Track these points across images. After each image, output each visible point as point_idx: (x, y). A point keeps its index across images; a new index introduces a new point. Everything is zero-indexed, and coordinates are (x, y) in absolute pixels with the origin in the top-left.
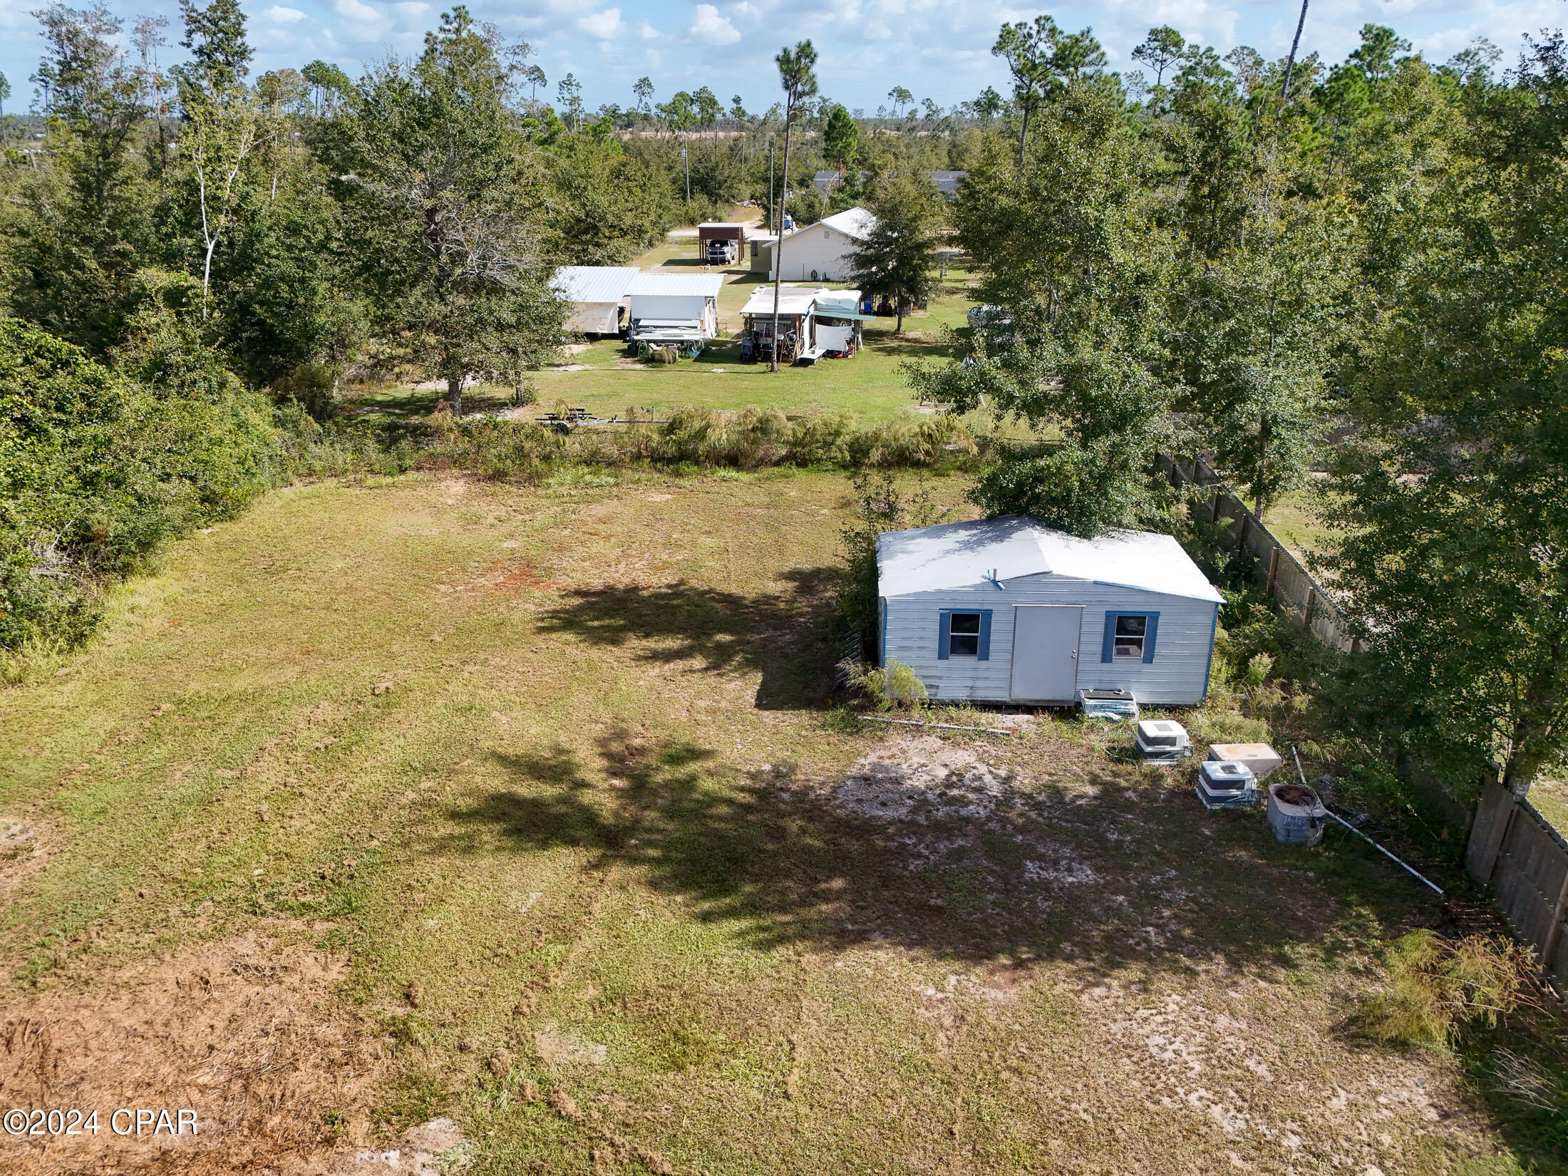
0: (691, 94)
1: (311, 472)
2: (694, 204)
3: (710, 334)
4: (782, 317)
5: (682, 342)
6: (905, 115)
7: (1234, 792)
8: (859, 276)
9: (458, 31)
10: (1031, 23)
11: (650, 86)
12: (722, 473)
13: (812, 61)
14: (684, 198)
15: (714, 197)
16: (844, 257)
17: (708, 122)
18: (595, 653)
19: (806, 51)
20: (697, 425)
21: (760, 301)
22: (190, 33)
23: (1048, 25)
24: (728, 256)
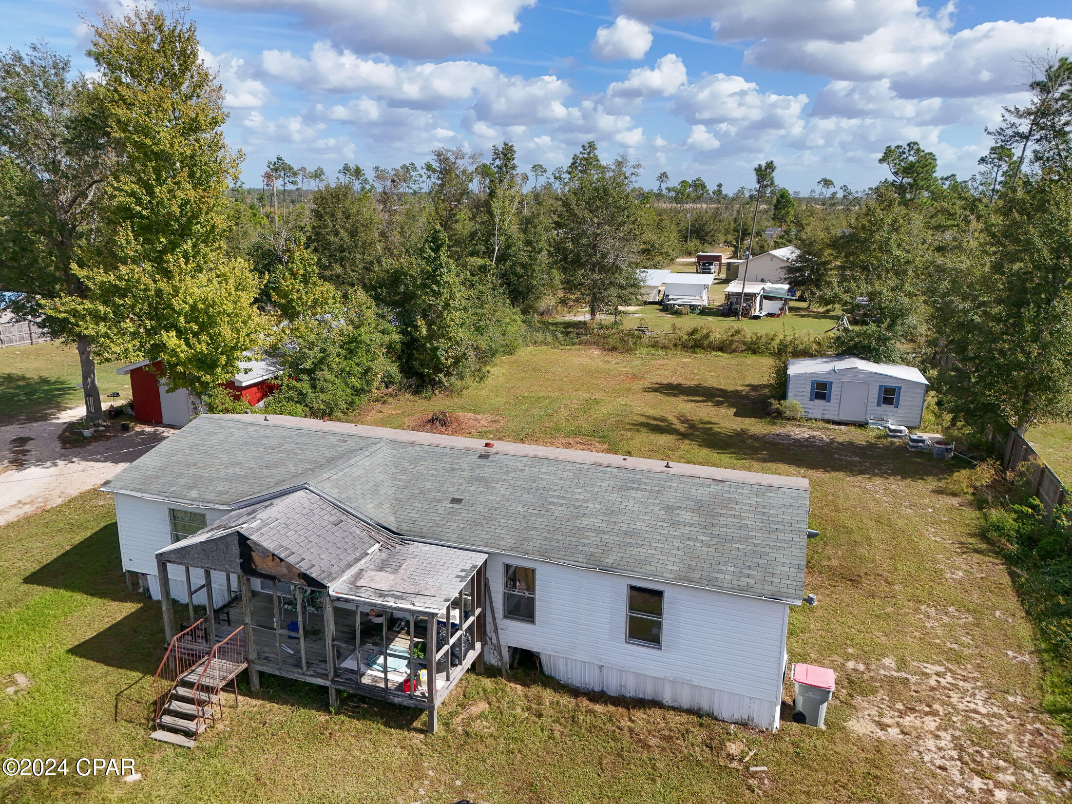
0: (690, 182)
1: (536, 343)
2: (692, 244)
3: (705, 303)
4: (746, 294)
5: (691, 306)
6: (828, 195)
7: (921, 444)
8: (789, 278)
9: (589, 154)
10: (905, 146)
11: (667, 177)
12: (715, 353)
13: (773, 171)
14: (686, 241)
15: (703, 240)
16: (781, 268)
17: (698, 199)
18: (668, 398)
19: (770, 166)
20: (705, 332)
21: (734, 287)
22: (494, 159)
23: (915, 147)
24: (712, 271)
